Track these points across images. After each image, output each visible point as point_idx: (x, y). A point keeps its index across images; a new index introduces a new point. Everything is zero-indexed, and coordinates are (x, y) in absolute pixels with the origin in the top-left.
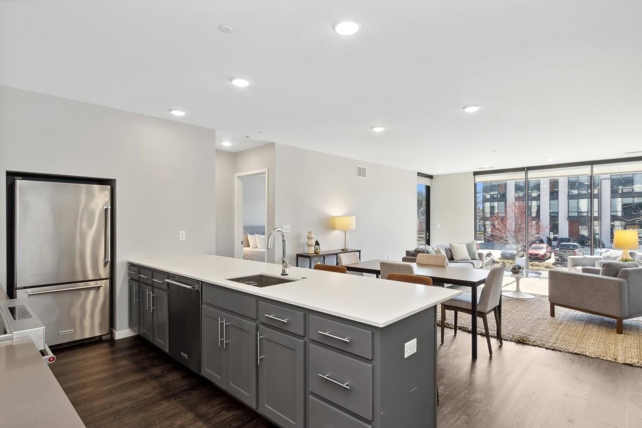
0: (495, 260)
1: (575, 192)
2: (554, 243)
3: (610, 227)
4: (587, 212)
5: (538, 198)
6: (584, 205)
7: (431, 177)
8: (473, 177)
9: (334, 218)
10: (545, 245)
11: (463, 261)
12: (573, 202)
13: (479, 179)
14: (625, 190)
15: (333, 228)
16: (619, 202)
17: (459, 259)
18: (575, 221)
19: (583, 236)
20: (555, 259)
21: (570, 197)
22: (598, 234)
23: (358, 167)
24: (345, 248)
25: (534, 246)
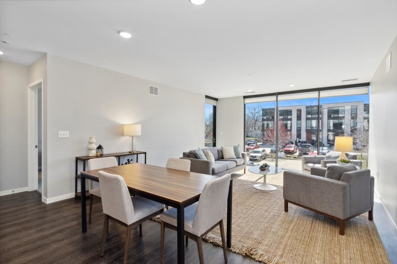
0: (267, 154)
1: (310, 116)
2: (299, 144)
3: (327, 135)
4: (316, 127)
5: (291, 119)
6: (314, 123)
7: (216, 100)
8: (243, 99)
9: (122, 126)
10: (293, 145)
11: (230, 159)
12: (309, 122)
13: (247, 101)
14: (335, 116)
15: (122, 134)
16: (332, 122)
17: (227, 158)
18: (309, 132)
19: (313, 140)
20: (299, 153)
21: (307, 119)
22: (321, 139)
23: (150, 86)
24: (132, 151)
25: (288, 145)
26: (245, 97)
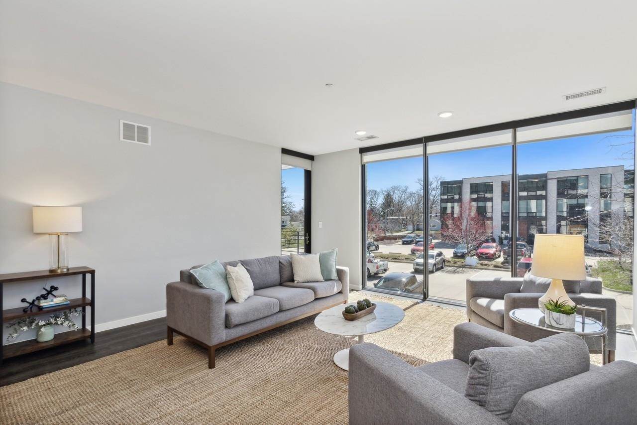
0: (446, 260)
1: (524, 193)
2: (505, 242)
4: (536, 212)
5: (491, 200)
6: (533, 205)
7: (311, 158)
8: (359, 155)
12: (523, 203)
13: (369, 157)
14: (570, 192)
16: (565, 203)
17: (301, 281)
19: (532, 236)
20: (504, 258)
21: (521, 198)
23: (124, 124)
24: (59, 267)
25: (484, 245)
26: (363, 151)
